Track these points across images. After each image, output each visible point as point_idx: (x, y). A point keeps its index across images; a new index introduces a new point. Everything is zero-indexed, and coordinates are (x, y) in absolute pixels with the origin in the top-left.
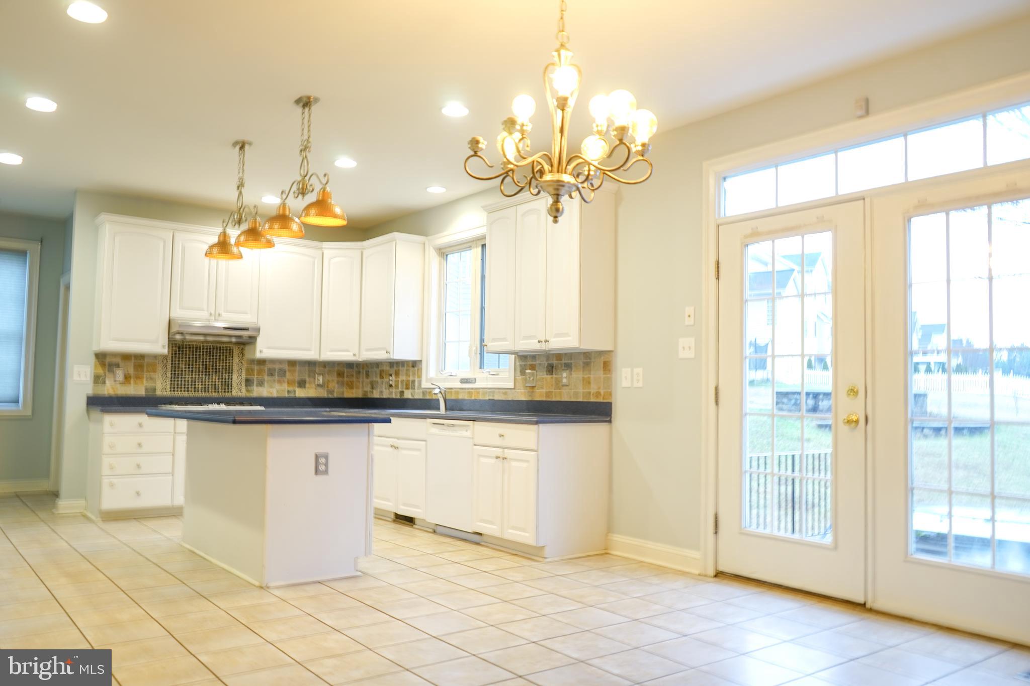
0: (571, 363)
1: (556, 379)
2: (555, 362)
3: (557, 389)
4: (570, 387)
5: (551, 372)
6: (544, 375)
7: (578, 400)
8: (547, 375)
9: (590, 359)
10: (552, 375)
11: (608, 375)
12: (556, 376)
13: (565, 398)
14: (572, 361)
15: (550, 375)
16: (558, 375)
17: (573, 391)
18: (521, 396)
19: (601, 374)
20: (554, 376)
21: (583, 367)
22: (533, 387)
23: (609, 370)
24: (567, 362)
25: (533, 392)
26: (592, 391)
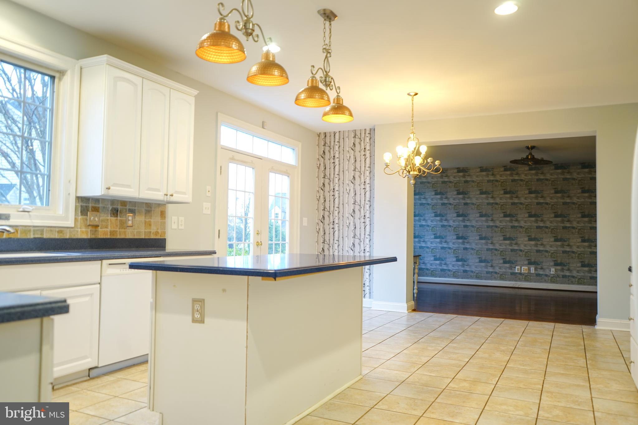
0: (135, 210)
1: (121, 221)
2: (119, 207)
3: (122, 229)
4: (133, 227)
5: (116, 214)
6: (108, 217)
7: (141, 237)
8: (111, 216)
9: (151, 208)
10: (117, 217)
11: (164, 220)
12: (121, 218)
13: (129, 236)
14: (136, 208)
15: (115, 217)
16: (122, 217)
17: (136, 231)
18: (83, 233)
19: (158, 219)
20: (119, 218)
21: (146, 213)
22: (97, 226)
23: (165, 217)
24: (131, 208)
25: (96, 231)
26: (152, 231)
